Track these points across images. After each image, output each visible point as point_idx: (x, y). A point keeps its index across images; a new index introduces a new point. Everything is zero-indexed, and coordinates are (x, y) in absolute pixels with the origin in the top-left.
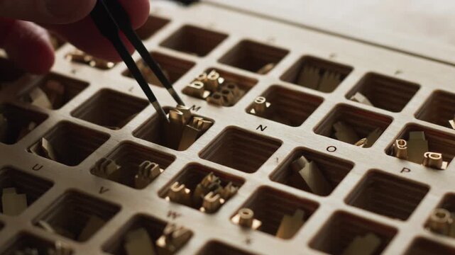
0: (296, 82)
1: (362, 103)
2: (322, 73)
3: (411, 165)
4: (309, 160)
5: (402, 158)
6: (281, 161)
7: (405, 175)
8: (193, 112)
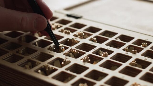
0: (104, 35)
1: (119, 40)
2: (110, 34)
3: (129, 53)
4: (102, 51)
5: (127, 51)
6: (95, 50)
7: (127, 54)
8: (75, 39)
